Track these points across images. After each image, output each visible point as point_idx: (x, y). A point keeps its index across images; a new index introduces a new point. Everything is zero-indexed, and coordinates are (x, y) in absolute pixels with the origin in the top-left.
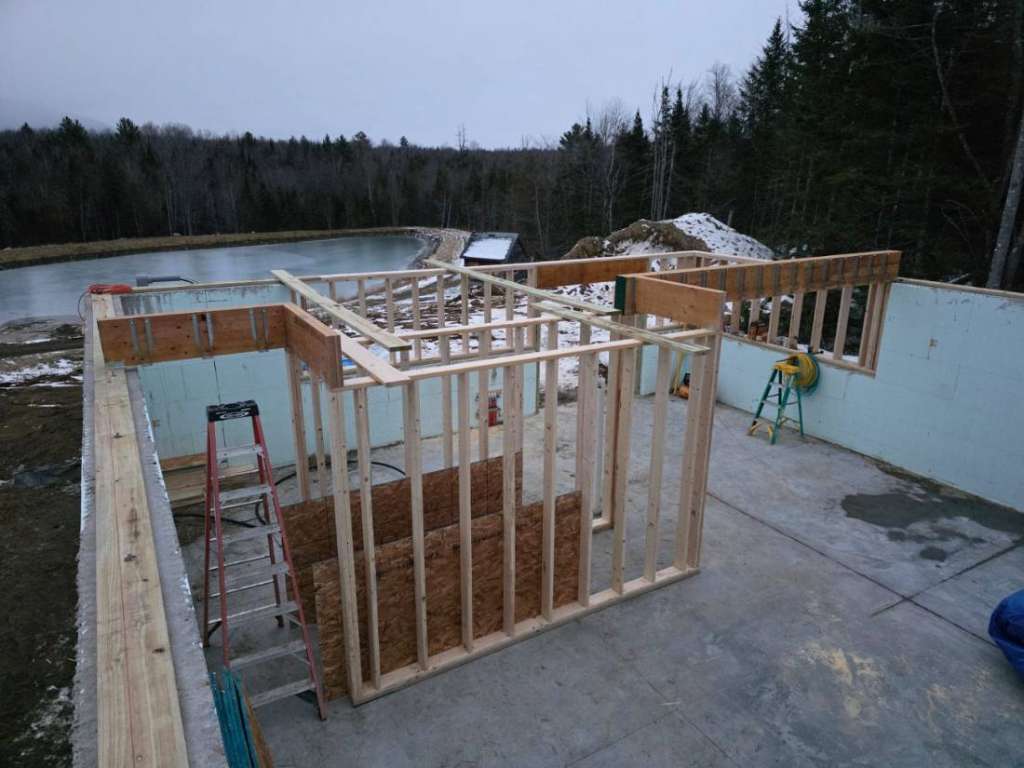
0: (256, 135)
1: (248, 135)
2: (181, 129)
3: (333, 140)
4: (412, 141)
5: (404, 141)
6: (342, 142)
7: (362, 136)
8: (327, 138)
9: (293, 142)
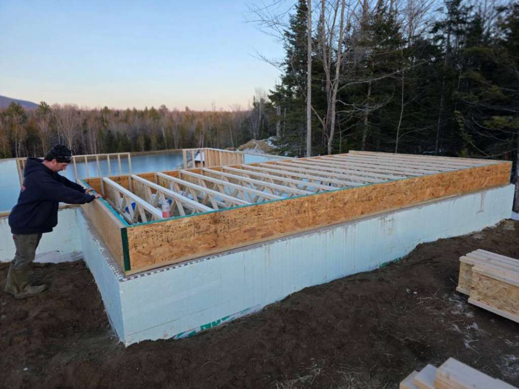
0: (110, 108)
1: (106, 108)
2: (73, 106)
3: (149, 109)
4: (191, 109)
5: (187, 109)
6: (153, 110)
7: (164, 107)
8: (146, 108)
9: (128, 111)
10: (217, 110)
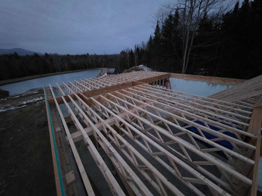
0: (70, 54)
3: (83, 54)
4: (96, 54)
5: (95, 54)
6: (85, 55)
9: (76, 55)
10: (105, 54)
